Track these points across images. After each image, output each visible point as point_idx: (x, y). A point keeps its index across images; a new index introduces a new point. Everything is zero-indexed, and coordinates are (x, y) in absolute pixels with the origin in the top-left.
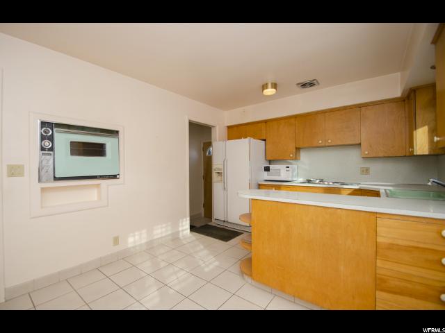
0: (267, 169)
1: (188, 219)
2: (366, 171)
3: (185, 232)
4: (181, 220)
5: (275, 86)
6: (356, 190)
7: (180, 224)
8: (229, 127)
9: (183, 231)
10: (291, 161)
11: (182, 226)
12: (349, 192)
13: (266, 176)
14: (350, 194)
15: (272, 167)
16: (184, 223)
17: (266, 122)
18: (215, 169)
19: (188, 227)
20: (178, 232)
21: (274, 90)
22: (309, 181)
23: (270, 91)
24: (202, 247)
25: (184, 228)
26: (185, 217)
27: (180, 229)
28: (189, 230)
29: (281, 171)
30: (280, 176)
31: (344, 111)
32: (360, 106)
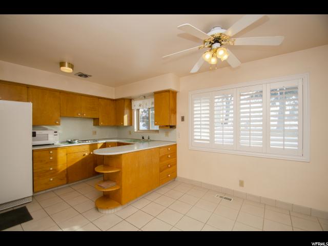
0: (33, 135)
6: (104, 143)
12: (101, 145)
29: (49, 136)
30: (48, 140)
31: (92, 98)
32: (99, 98)
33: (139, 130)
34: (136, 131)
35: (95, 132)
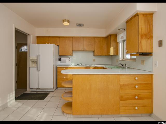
0: (60, 60)
1: (14, 92)
2: (94, 60)
3: (11, 102)
4: (9, 95)
5: (69, 21)
6: (95, 67)
7: (8, 98)
8: (38, 37)
9: (10, 101)
10: (69, 56)
11: (10, 98)
12: (93, 68)
13: (59, 63)
14: (93, 69)
15: (62, 59)
16: (11, 96)
17: (59, 37)
18: (31, 60)
19: (14, 98)
20: (7, 103)
21: (68, 23)
22: (78, 65)
23: (66, 24)
24: (29, 108)
25: (11, 99)
26: (12, 92)
27: (8, 101)
28: (14, 100)
29: (67, 61)
30: (66, 62)
31: (89, 39)
32: (94, 38)
33: (124, 59)
34: (121, 59)
35: (95, 60)
